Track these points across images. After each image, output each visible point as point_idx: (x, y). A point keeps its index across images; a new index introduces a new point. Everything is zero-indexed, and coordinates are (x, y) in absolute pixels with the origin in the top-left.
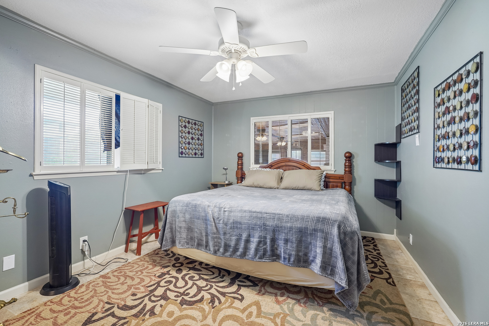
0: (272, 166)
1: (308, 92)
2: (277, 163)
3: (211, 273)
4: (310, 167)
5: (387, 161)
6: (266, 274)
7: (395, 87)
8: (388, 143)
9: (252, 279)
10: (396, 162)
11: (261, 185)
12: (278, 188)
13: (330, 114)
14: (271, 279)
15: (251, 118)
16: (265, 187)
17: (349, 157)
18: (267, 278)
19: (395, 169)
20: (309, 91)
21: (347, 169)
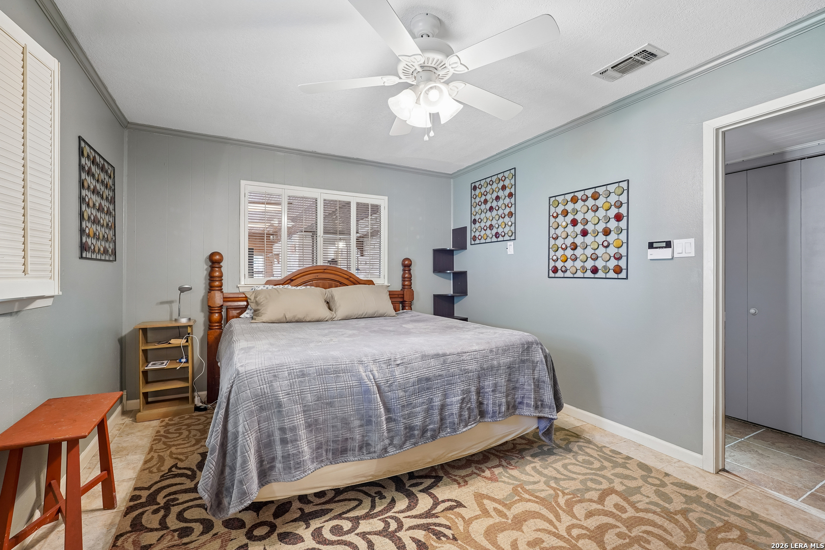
0: (292, 280)
1: (353, 159)
2: (302, 274)
3: (356, 503)
4: (358, 280)
5: (448, 272)
6: (463, 449)
7: (452, 180)
8: (448, 249)
9: (421, 474)
10: (453, 273)
11: (300, 316)
12: (332, 319)
13: (382, 201)
14: (468, 454)
15: (243, 182)
16: (308, 319)
17: (407, 266)
18: (464, 455)
19: (452, 281)
20: (355, 157)
21: (406, 283)
